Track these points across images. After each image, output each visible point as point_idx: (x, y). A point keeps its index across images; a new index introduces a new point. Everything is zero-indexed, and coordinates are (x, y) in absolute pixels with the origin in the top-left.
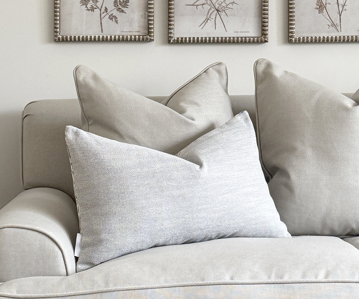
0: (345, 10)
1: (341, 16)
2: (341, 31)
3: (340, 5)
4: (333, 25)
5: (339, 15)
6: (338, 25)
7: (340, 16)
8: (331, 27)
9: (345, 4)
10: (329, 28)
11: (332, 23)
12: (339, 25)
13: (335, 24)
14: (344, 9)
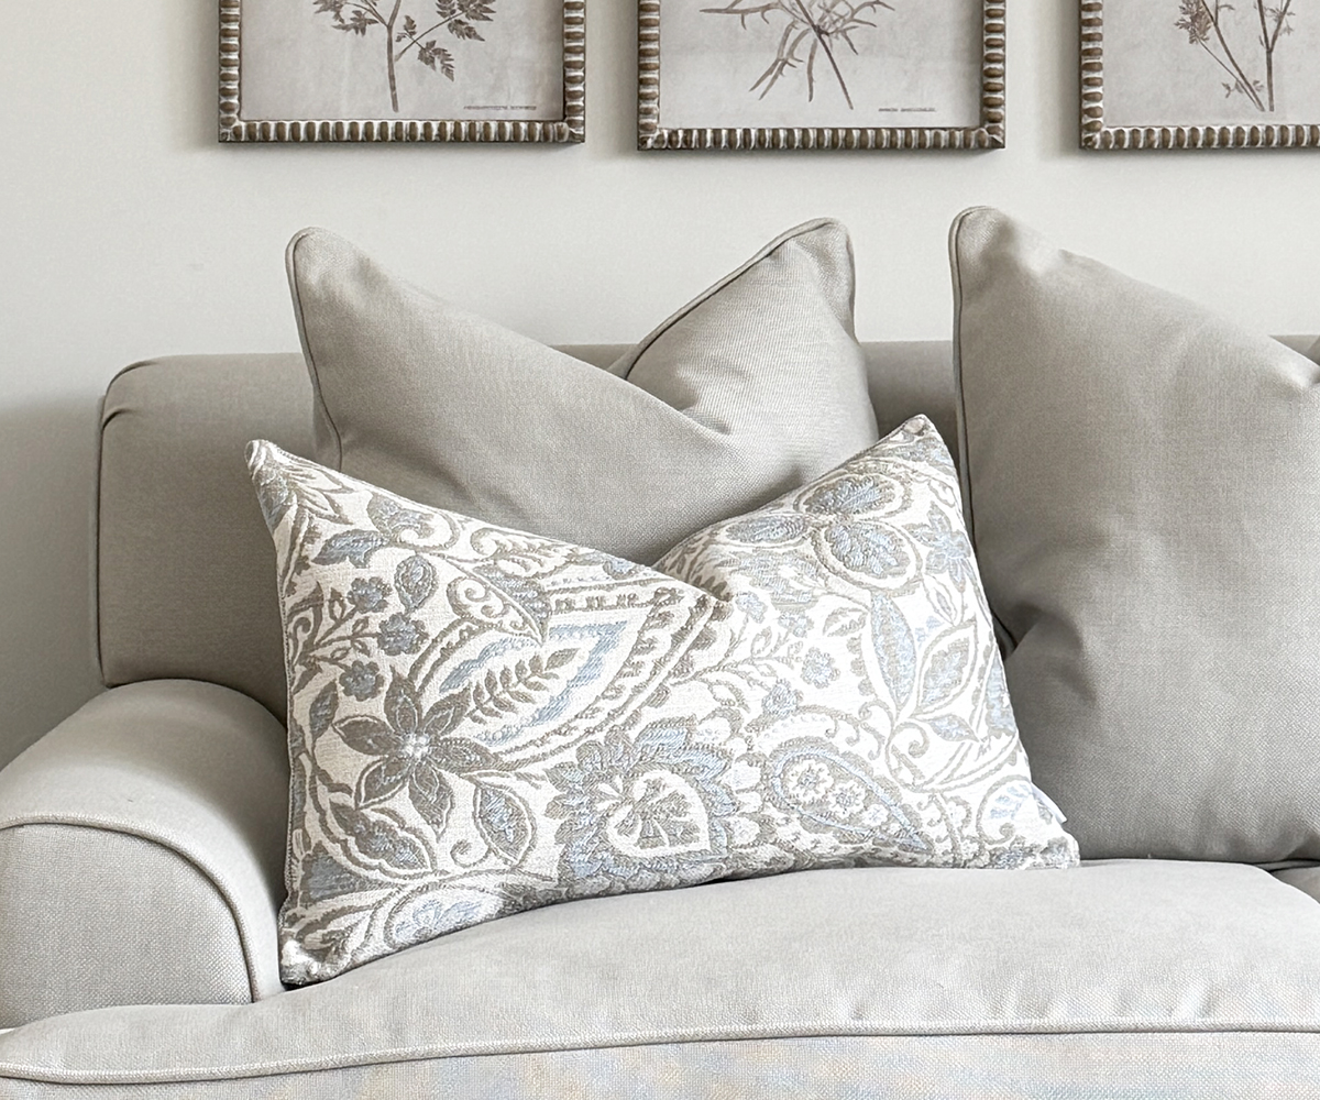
0: (1289, 30)
1: (1273, 54)
2: (1272, 109)
3: (1268, 13)
4: (1244, 85)
5: (1265, 51)
6: (1262, 86)
7: (1269, 51)
8: (1236, 92)
9: (1288, 10)
10: (1227, 96)
11: (1240, 79)
12: (1266, 85)
13: (1251, 83)
14: (1284, 25)
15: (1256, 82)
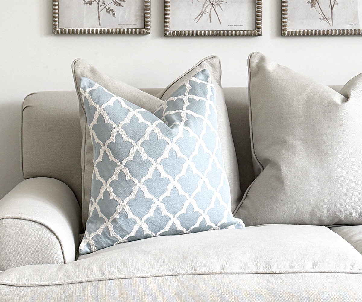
0: (337, 4)
1: (333, 10)
8: (323, 20)
10: (321, 21)
11: (324, 17)
12: (331, 18)
13: (327, 18)
15: (328, 18)
